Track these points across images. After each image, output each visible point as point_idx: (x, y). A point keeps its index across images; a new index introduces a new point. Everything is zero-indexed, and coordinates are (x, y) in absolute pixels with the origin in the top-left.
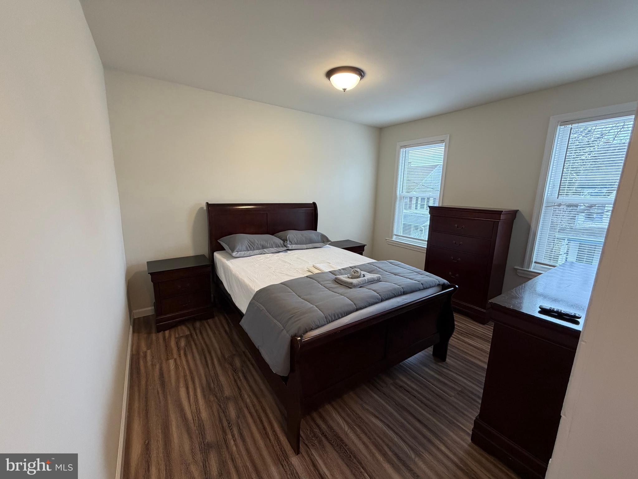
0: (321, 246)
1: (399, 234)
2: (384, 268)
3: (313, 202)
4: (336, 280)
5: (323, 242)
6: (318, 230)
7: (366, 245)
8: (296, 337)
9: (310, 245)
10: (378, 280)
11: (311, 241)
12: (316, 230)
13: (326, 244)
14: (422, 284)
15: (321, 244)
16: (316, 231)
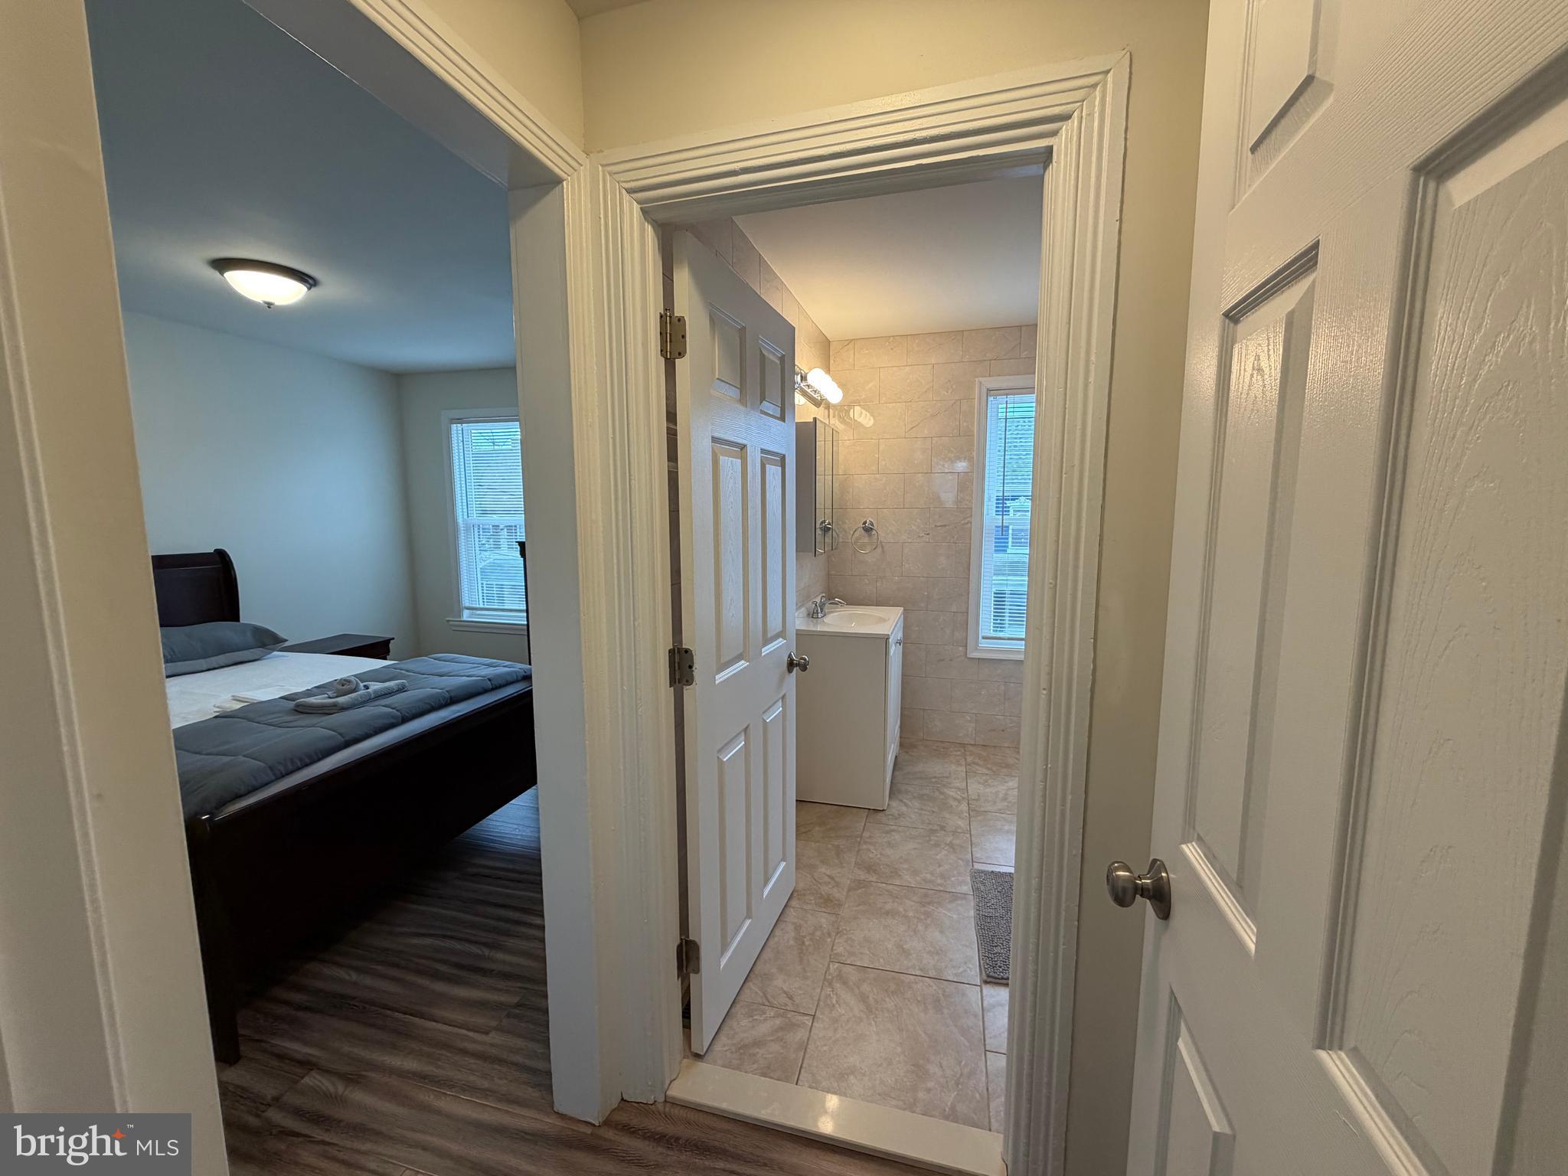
0: (257, 658)
1: (474, 606)
2: (417, 670)
3: (215, 550)
4: (298, 709)
5: (263, 645)
6: (242, 621)
7: (393, 639)
8: (199, 816)
9: (221, 659)
10: (401, 689)
11: (223, 649)
12: (236, 617)
13: (274, 650)
14: (490, 680)
15: (257, 652)
16: (238, 620)
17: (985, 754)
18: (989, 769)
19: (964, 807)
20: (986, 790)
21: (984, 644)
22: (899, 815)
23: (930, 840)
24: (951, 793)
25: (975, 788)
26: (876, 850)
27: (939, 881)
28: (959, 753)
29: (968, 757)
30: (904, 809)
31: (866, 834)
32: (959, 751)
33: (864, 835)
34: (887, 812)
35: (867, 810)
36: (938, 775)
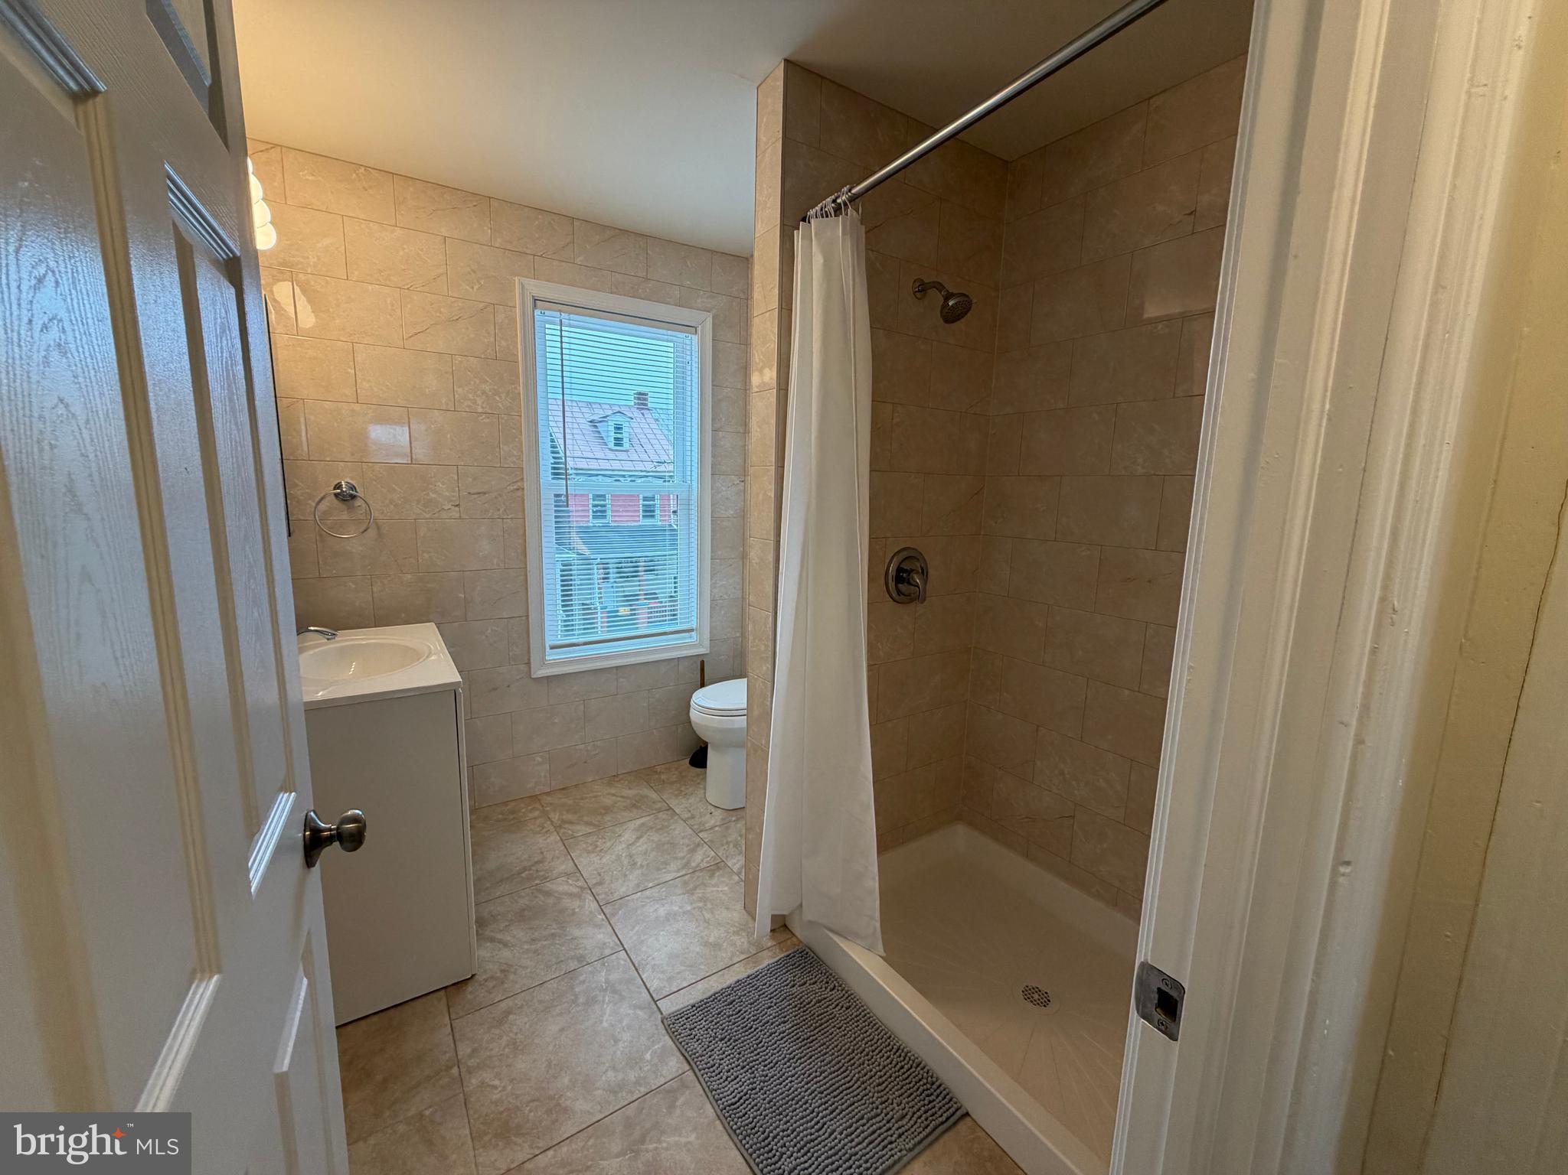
17: (570, 802)
18: (589, 824)
19: (591, 905)
20: (604, 860)
21: (551, 656)
22: (503, 971)
23: (576, 997)
24: (561, 888)
25: (589, 864)
26: (498, 1076)
27: (632, 1076)
28: (537, 813)
29: (552, 815)
30: (506, 954)
31: (464, 1049)
32: (534, 809)
33: (460, 1054)
34: (480, 978)
35: (442, 993)
36: (527, 864)
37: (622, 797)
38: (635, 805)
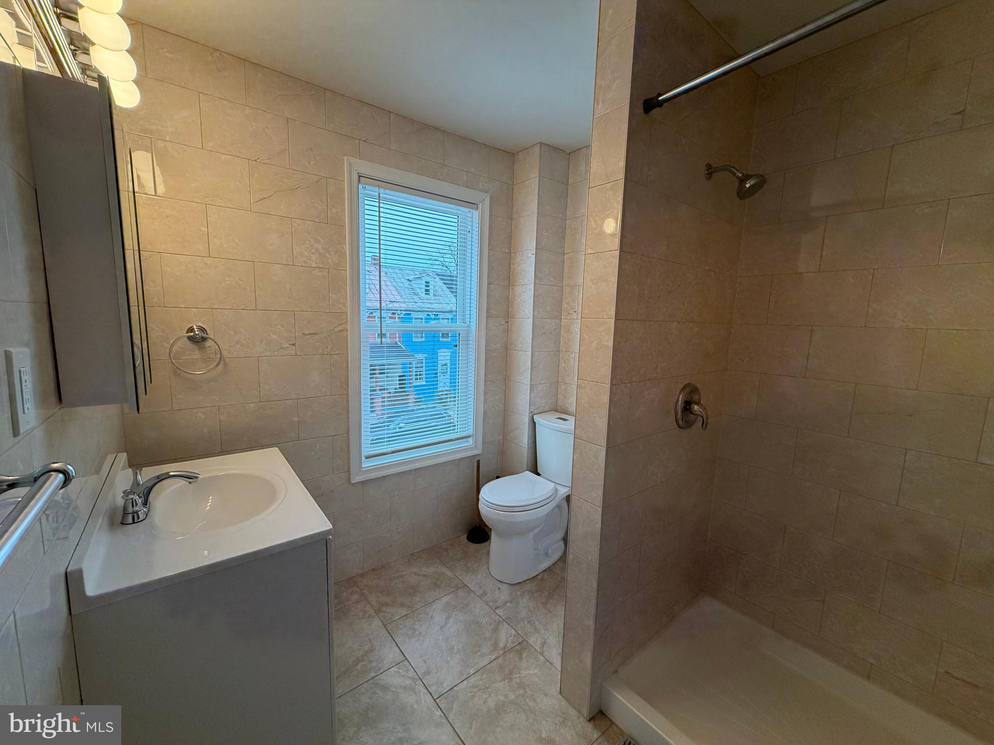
17: (382, 583)
19: (426, 699)
20: (425, 645)
21: (366, 464)
24: (395, 681)
25: (413, 650)
28: (357, 597)
29: (370, 598)
32: (354, 593)
36: (359, 654)
37: (424, 576)
38: (436, 584)
